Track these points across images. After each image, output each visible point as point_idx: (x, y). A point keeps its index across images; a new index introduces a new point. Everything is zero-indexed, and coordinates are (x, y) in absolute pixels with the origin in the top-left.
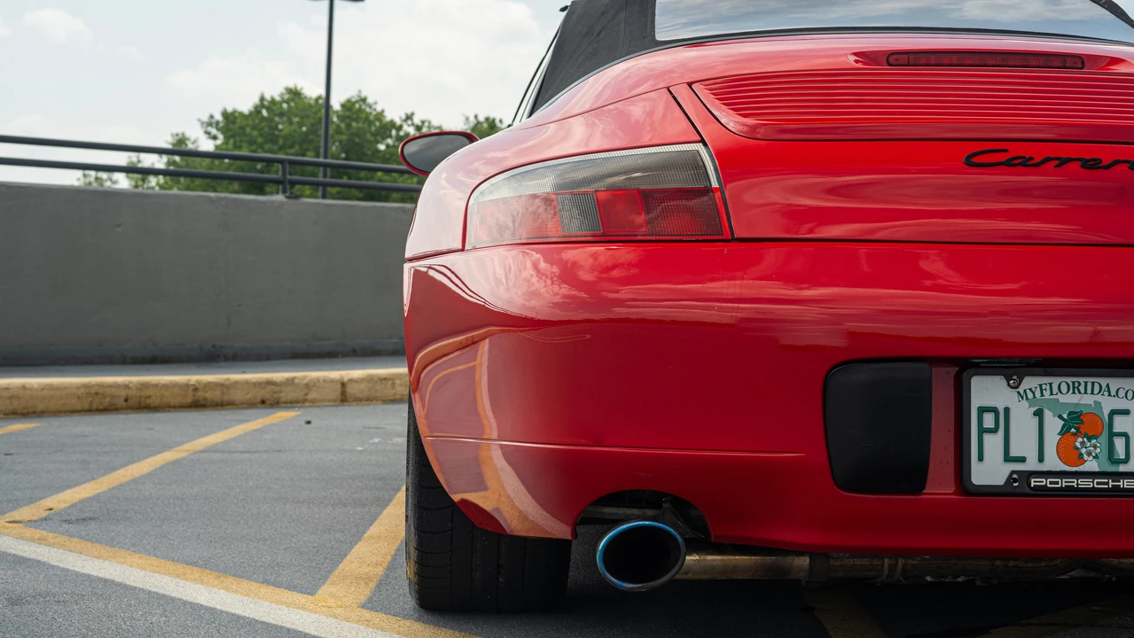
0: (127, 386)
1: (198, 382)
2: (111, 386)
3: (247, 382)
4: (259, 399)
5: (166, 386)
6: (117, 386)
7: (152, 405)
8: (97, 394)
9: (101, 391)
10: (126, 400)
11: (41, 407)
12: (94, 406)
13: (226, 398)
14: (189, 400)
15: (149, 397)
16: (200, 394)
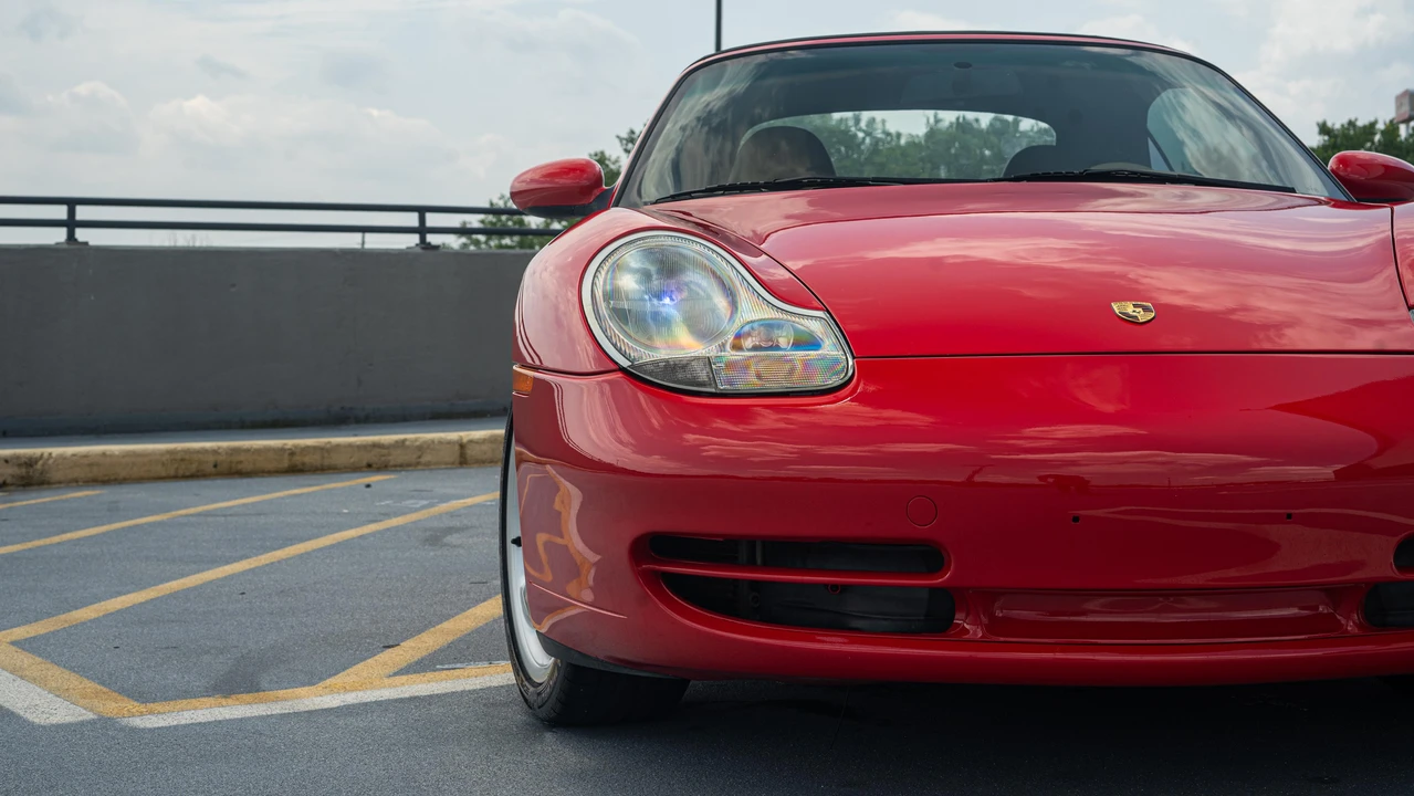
0: (215, 452)
1: (296, 446)
2: (199, 452)
3: (350, 445)
4: (364, 463)
5: (258, 451)
6: (205, 451)
7: (244, 470)
8: (182, 460)
9: (187, 457)
10: (215, 466)
11: (123, 474)
12: (181, 472)
13: (326, 462)
14: (286, 464)
15: (241, 462)
16: (298, 459)
